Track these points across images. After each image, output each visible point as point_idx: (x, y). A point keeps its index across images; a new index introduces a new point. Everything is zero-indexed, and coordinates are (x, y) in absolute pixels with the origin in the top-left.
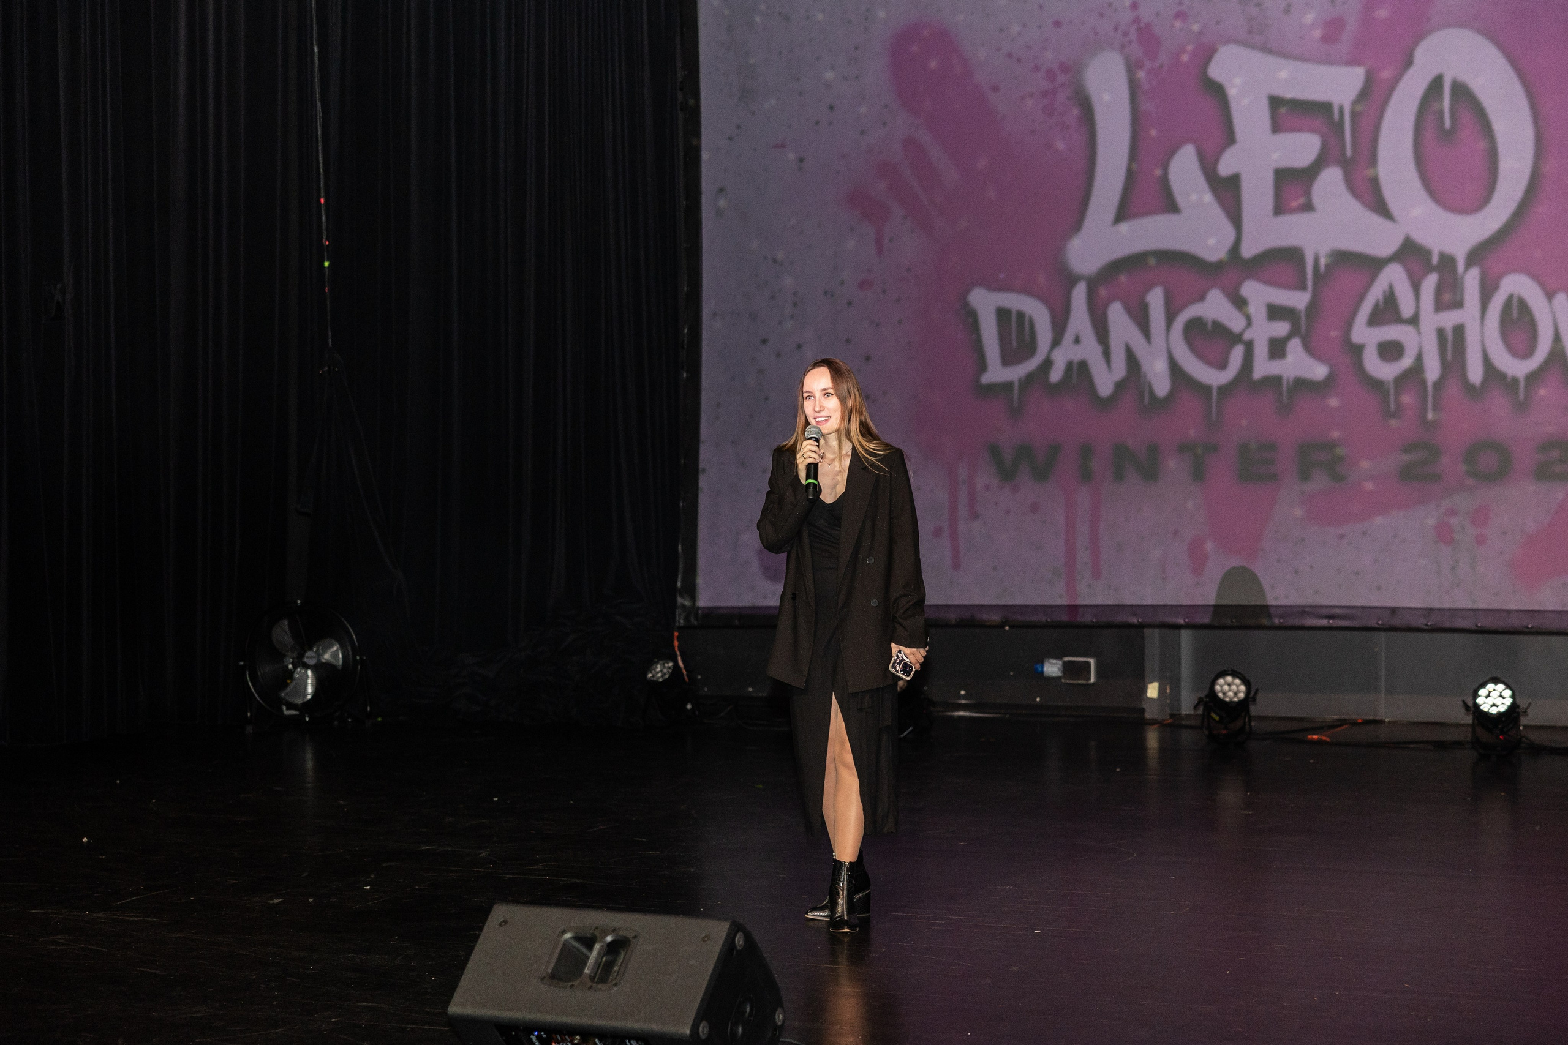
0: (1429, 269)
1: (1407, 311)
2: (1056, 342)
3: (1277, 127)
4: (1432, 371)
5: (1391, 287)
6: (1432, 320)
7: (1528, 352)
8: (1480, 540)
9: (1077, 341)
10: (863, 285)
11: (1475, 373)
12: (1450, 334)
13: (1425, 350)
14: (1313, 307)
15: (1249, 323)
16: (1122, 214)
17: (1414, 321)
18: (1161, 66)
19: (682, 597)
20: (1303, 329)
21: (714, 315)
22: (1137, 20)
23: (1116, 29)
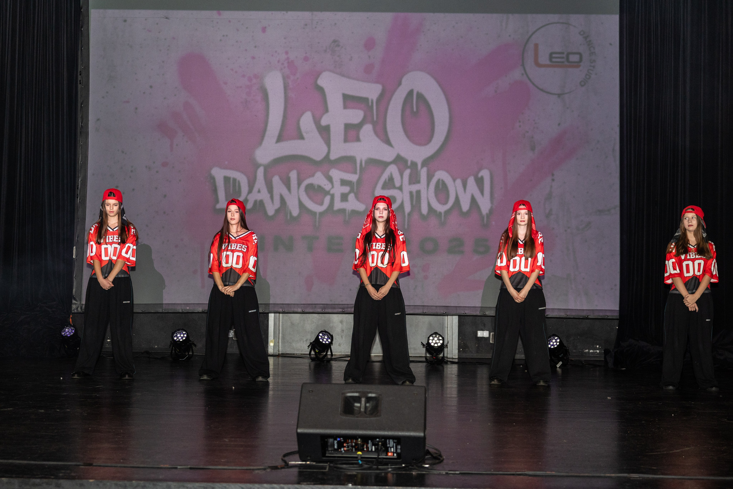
0: (407, 167)
1: (397, 184)
2: (250, 191)
3: (345, 107)
4: (408, 208)
5: (391, 174)
6: (407, 188)
7: (445, 203)
8: (426, 277)
9: (259, 191)
10: (165, 164)
11: (424, 210)
12: (414, 194)
13: (405, 200)
14: (359, 181)
15: (333, 187)
16: (280, 139)
17: (400, 188)
18: (298, 78)
19: (75, 300)
20: (355, 191)
21: (93, 174)
22: (288, 58)
23: (279, 61)
